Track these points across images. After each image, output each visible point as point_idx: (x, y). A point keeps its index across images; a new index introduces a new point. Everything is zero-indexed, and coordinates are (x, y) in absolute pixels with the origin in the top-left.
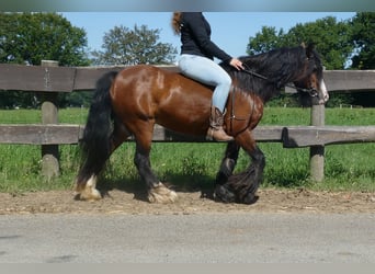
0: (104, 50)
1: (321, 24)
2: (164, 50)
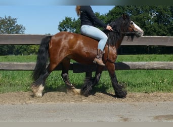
2: (19, 28)
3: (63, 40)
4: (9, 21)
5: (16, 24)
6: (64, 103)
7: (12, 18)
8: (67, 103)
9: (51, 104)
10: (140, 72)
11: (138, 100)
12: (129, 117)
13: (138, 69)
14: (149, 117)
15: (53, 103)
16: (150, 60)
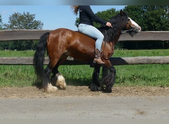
0: (9, 24)
1: (109, 12)
2: (37, 24)
3: (60, 36)
4: (27, 17)
5: (34, 20)
6: (81, 97)
7: (30, 14)
8: (85, 96)
9: (68, 97)
10: (156, 66)
11: (153, 94)
12: (145, 111)
13: (154, 63)
14: (165, 110)
15: (71, 96)
16: (166, 55)
